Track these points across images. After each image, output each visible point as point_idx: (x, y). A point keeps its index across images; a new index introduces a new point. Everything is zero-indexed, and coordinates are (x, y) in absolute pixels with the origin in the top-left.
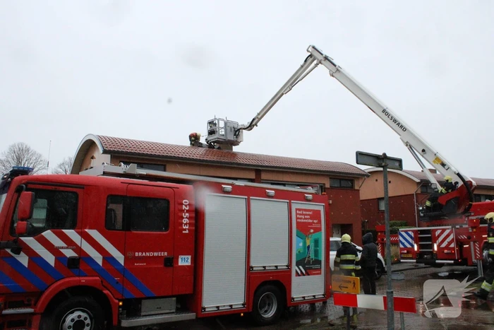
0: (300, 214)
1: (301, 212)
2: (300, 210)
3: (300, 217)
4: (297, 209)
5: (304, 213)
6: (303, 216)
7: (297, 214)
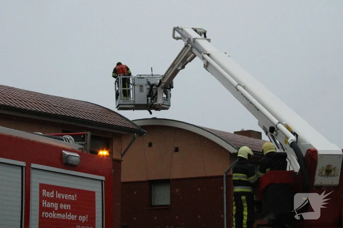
0: (50, 200)
1: (51, 195)
2: (49, 188)
3: (49, 205)
4: (42, 187)
5: (59, 196)
6: (55, 206)
7: (42, 198)
